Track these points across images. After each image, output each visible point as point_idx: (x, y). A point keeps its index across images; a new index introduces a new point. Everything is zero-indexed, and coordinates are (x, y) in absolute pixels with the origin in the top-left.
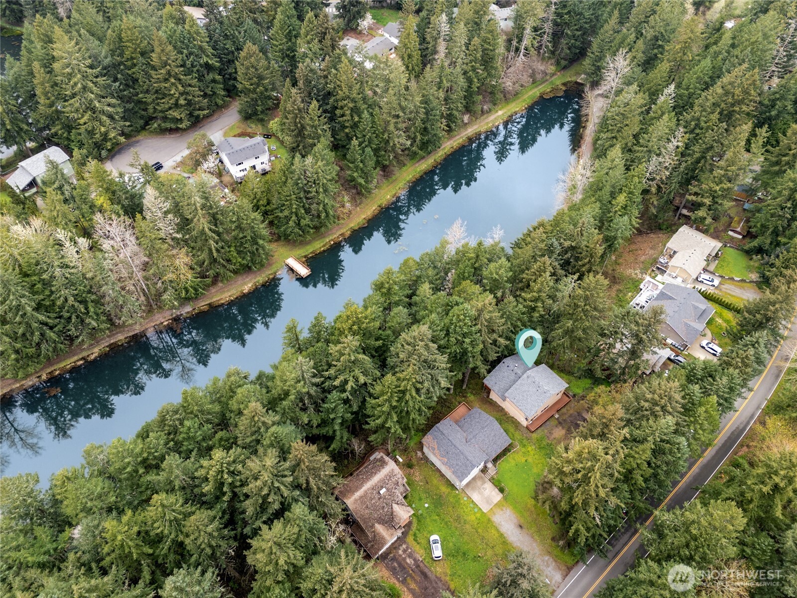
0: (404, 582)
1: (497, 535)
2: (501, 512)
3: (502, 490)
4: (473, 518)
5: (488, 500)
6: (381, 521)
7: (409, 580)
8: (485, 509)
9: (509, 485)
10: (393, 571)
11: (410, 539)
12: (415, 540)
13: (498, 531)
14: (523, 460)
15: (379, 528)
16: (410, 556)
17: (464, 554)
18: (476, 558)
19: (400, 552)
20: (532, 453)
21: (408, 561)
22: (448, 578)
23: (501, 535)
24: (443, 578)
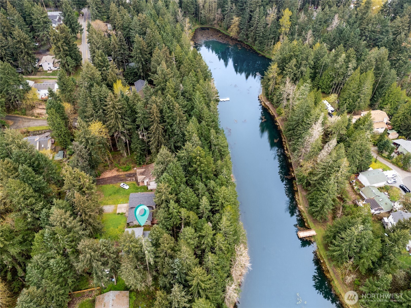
0: (126, 175)
1: (109, 203)
2: (113, 209)
3: (119, 214)
4: (121, 200)
5: (120, 208)
6: (145, 171)
7: (125, 176)
8: (119, 205)
9: (117, 216)
10: (131, 174)
11: (135, 183)
12: (133, 184)
13: (110, 204)
14: (119, 227)
15: (143, 170)
16: (130, 180)
17: (115, 193)
18: (110, 195)
19: (134, 178)
20: (118, 232)
21: (130, 179)
22: (114, 185)
23: (107, 204)
24: (116, 184)
